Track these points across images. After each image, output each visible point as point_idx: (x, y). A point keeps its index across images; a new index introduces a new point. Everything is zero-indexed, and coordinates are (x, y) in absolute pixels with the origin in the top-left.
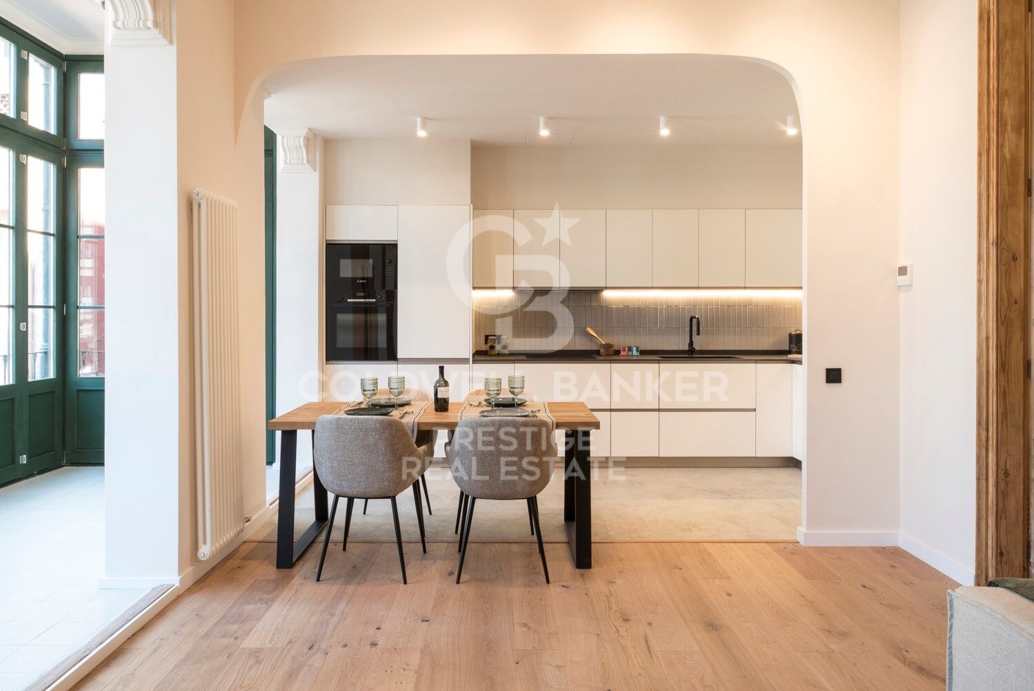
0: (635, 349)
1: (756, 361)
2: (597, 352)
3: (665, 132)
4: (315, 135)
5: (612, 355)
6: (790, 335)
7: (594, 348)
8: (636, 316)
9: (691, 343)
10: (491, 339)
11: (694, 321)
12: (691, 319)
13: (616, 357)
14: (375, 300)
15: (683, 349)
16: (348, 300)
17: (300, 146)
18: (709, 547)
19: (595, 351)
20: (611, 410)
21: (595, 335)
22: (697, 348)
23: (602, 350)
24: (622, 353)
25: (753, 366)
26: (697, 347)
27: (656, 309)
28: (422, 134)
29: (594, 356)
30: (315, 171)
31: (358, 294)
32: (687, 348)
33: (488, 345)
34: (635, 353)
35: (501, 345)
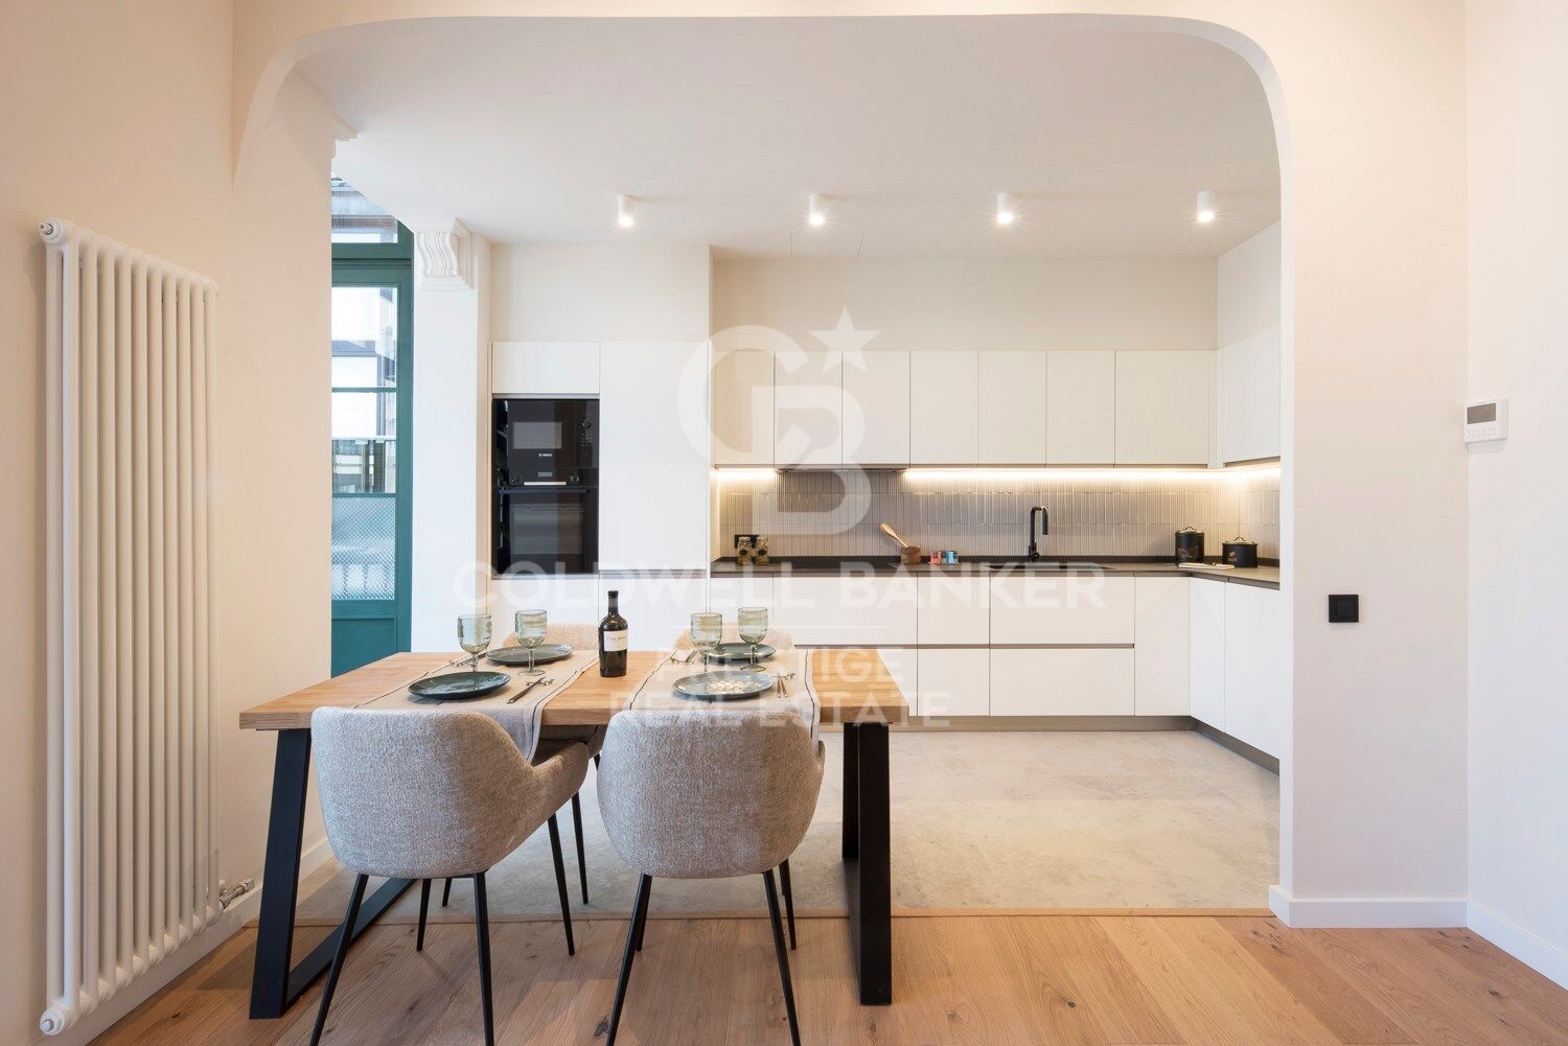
0: (951, 555)
1: (1135, 573)
2: (897, 560)
3: (1005, 218)
4: (471, 234)
5: (918, 564)
6: (1178, 535)
7: (893, 553)
8: (952, 508)
9: (1033, 547)
10: (743, 541)
11: (1039, 515)
12: (1033, 512)
13: (923, 567)
14: (564, 483)
15: (1021, 554)
16: (526, 484)
17: (445, 247)
18: (1107, 925)
19: (894, 557)
20: (918, 646)
21: (894, 535)
22: (1041, 554)
23: (903, 557)
24: (932, 560)
25: (1130, 580)
26: (1041, 551)
27: (981, 497)
28: (626, 221)
29: (892, 565)
30: (472, 288)
31: (541, 474)
32: (1026, 554)
33: (739, 550)
34: (951, 560)
35: (757, 549)
